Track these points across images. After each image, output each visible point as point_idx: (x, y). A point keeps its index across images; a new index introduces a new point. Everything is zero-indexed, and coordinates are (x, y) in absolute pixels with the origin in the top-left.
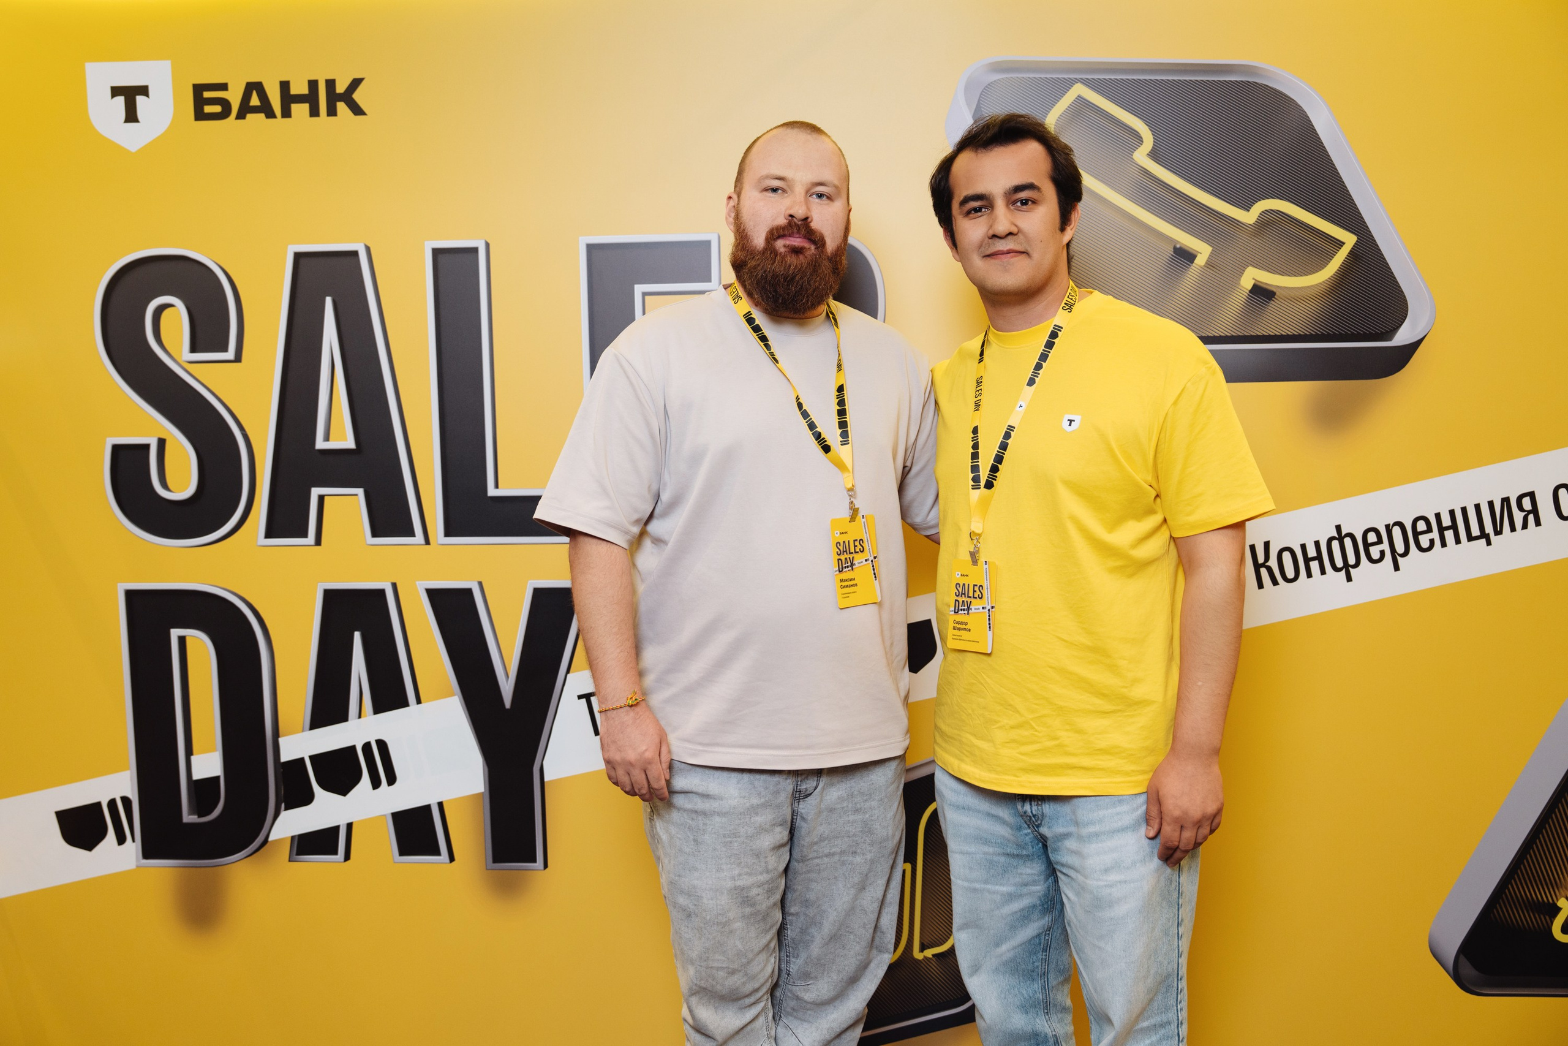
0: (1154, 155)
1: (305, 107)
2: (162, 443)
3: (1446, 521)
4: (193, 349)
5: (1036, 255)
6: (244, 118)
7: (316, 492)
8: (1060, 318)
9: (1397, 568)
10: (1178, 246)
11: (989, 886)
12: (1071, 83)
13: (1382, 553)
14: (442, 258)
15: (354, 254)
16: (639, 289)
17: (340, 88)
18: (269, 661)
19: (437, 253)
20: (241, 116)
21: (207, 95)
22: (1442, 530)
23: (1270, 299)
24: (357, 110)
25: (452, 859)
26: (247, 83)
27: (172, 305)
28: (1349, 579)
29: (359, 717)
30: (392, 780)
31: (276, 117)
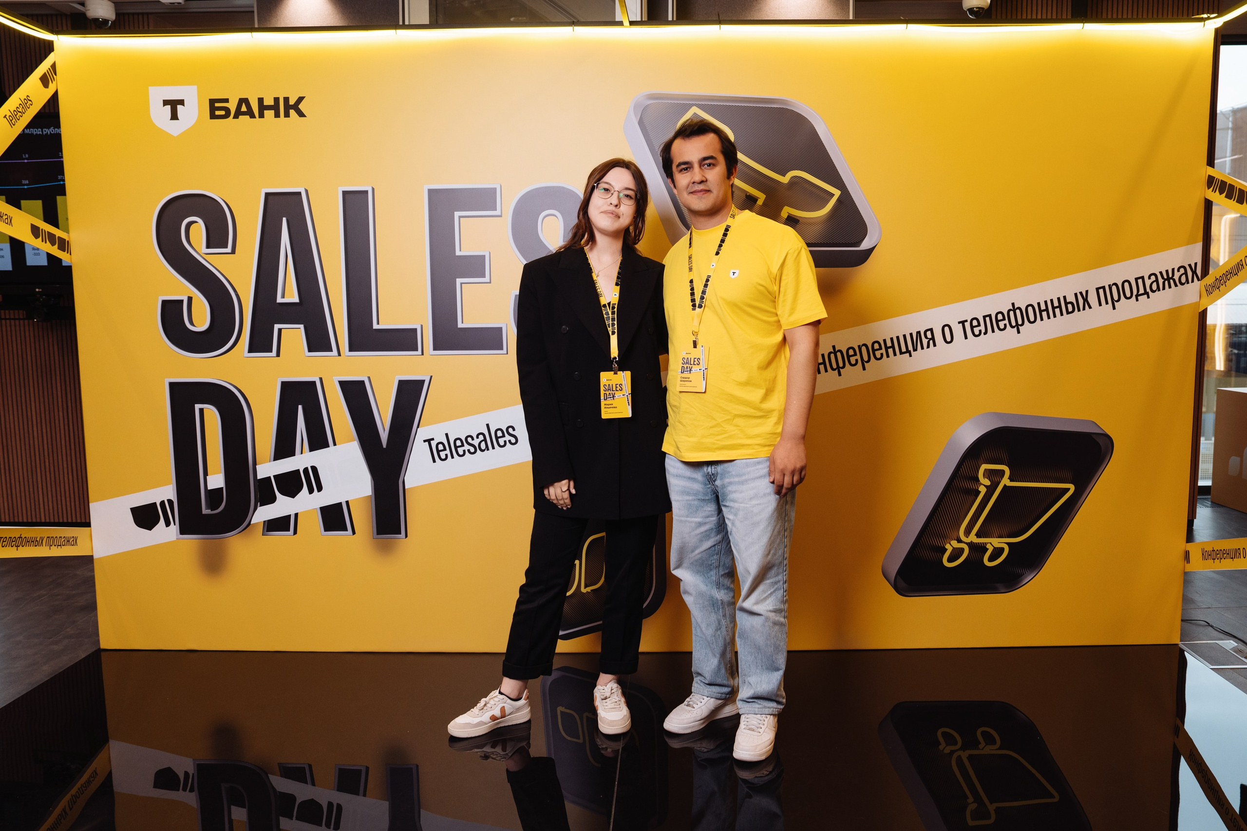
1: (272, 112)
2: (190, 299)
3: (889, 344)
4: (208, 247)
5: (715, 192)
6: (237, 118)
7: (277, 327)
8: (729, 221)
9: (864, 369)
10: (749, 194)
11: (689, 519)
12: (691, 106)
13: (857, 360)
14: (348, 196)
15: (299, 194)
16: (458, 214)
17: (292, 102)
18: (251, 422)
19: (345, 193)
20: (236, 116)
21: (217, 105)
22: (887, 348)
23: (797, 223)
24: (301, 114)
25: (354, 533)
26: (240, 99)
27: (196, 222)
28: (840, 374)
29: (302, 453)
30: (320, 489)
31: (256, 118)
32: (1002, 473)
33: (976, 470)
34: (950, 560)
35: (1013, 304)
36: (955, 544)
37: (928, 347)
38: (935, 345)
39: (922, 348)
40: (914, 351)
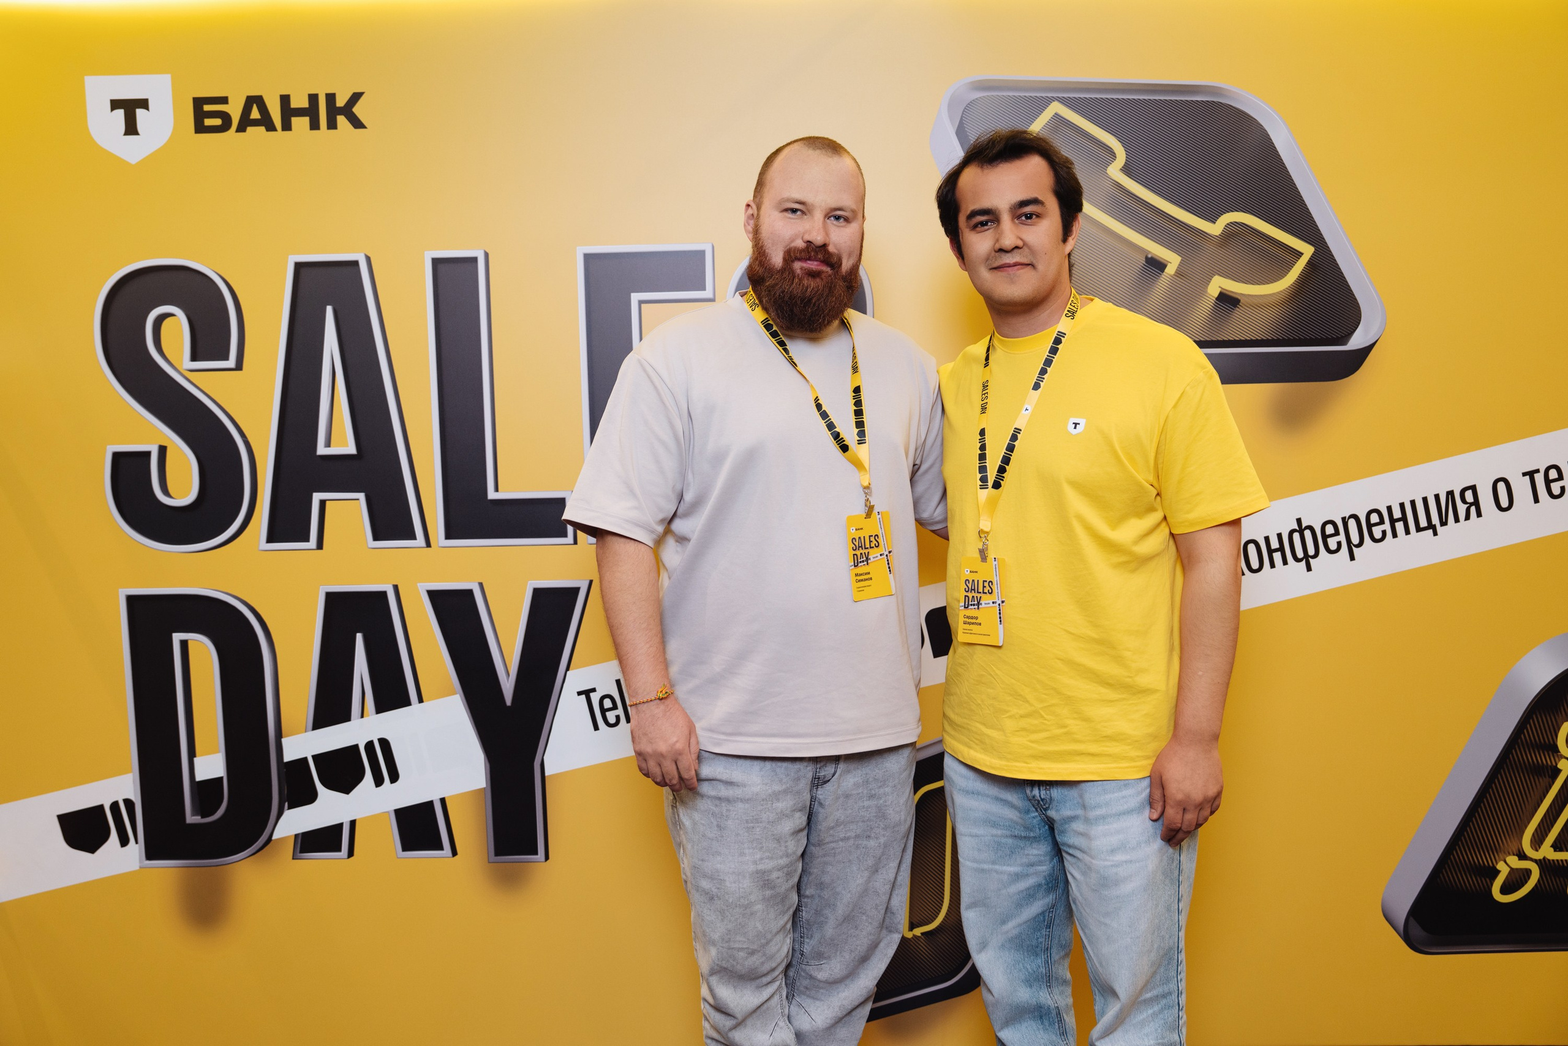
0: (1127, 170)
1: (305, 121)
2: (163, 450)
3: (1397, 514)
4: (194, 358)
5: (1040, 267)
6: (244, 131)
7: (317, 497)
8: (1064, 324)
9: (1352, 558)
10: (1150, 256)
11: (997, 867)
12: (1048, 101)
13: (1339, 544)
14: (441, 267)
15: (355, 264)
16: (635, 297)
17: (341, 102)
18: (272, 663)
19: (437, 262)
20: (241, 128)
21: (207, 108)
22: (1393, 521)
23: (1235, 306)
24: (357, 124)
25: (454, 853)
26: (248, 97)
27: (171, 315)
28: (1309, 568)
29: (362, 716)
30: (394, 777)
31: (278, 130)
33: (1553, 734)
34: (1506, 890)
36: (1514, 862)
37: (1467, 517)
38: (1479, 514)
39: (1457, 520)
40: (1441, 526)
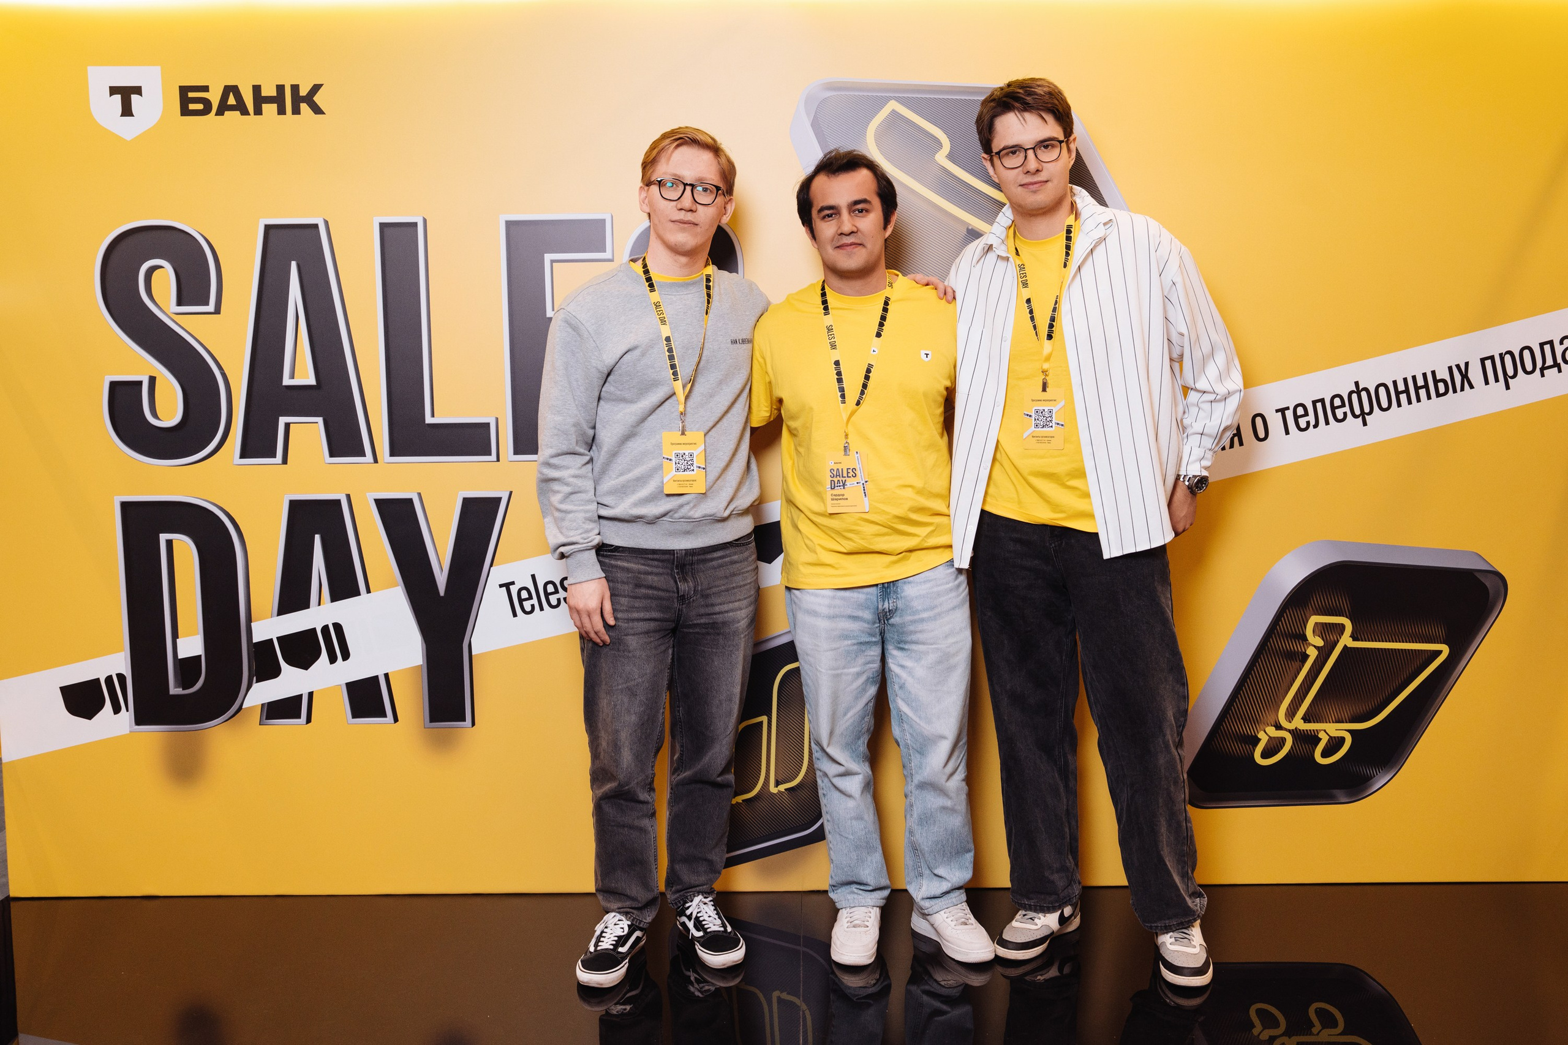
0: (951, 157)
1: (274, 107)
2: (152, 380)
4: (180, 303)
5: (867, 247)
6: (222, 115)
7: (283, 420)
10: (970, 228)
12: (887, 100)
14: (387, 230)
15: (316, 226)
16: (548, 257)
17: (303, 92)
18: (243, 558)
19: (383, 226)
20: (220, 112)
21: (191, 95)
24: (316, 110)
25: (396, 720)
26: (225, 86)
27: (162, 267)
29: (319, 604)
30: (346, 656)
31: (250, 115)
32: (1342, 628)
33: (1303, 625)
35: (1357, 384)
36: (1272, 731)
37: (1232, 445)
38: (1241, 444)
